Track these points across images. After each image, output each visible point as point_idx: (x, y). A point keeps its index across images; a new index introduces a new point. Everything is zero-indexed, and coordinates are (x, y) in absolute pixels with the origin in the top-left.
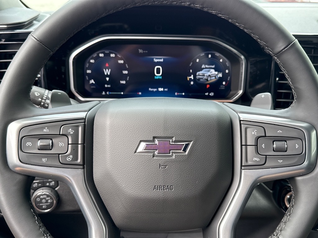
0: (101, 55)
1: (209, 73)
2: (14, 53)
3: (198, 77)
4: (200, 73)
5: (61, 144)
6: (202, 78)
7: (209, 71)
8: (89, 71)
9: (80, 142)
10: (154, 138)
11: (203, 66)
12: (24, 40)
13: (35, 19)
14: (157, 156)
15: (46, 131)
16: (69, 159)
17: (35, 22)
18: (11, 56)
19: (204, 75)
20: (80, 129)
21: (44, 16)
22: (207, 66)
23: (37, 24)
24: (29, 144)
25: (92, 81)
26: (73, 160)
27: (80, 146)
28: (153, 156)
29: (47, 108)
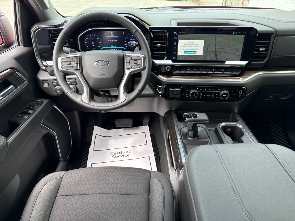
0: (90, 36)
1: (133, 43)
2: (58, 36)
3: (128, 44)
4: (129, 42)
5: (73, 64)
6: (130, 45)
7: (133, 42)
8: (86, 43)
9: (78, 63)
10: (99, 61)
11: (130, 40)
12: (61, 31)
13: (65, 22)
14: (100, 66)
15: (68, 60)
16: (76, 68)
17: (65, 23)
18: (57, 37)
19: (131, 44)
20: (78, 59)
21: (68, 21)
22: (132, 40)
23: (66, 24)
24: (64, 63)
25: (88, 47)
26: (77, 68)
27: (78, 64)
28: (99, 66)
29: (68, 54)
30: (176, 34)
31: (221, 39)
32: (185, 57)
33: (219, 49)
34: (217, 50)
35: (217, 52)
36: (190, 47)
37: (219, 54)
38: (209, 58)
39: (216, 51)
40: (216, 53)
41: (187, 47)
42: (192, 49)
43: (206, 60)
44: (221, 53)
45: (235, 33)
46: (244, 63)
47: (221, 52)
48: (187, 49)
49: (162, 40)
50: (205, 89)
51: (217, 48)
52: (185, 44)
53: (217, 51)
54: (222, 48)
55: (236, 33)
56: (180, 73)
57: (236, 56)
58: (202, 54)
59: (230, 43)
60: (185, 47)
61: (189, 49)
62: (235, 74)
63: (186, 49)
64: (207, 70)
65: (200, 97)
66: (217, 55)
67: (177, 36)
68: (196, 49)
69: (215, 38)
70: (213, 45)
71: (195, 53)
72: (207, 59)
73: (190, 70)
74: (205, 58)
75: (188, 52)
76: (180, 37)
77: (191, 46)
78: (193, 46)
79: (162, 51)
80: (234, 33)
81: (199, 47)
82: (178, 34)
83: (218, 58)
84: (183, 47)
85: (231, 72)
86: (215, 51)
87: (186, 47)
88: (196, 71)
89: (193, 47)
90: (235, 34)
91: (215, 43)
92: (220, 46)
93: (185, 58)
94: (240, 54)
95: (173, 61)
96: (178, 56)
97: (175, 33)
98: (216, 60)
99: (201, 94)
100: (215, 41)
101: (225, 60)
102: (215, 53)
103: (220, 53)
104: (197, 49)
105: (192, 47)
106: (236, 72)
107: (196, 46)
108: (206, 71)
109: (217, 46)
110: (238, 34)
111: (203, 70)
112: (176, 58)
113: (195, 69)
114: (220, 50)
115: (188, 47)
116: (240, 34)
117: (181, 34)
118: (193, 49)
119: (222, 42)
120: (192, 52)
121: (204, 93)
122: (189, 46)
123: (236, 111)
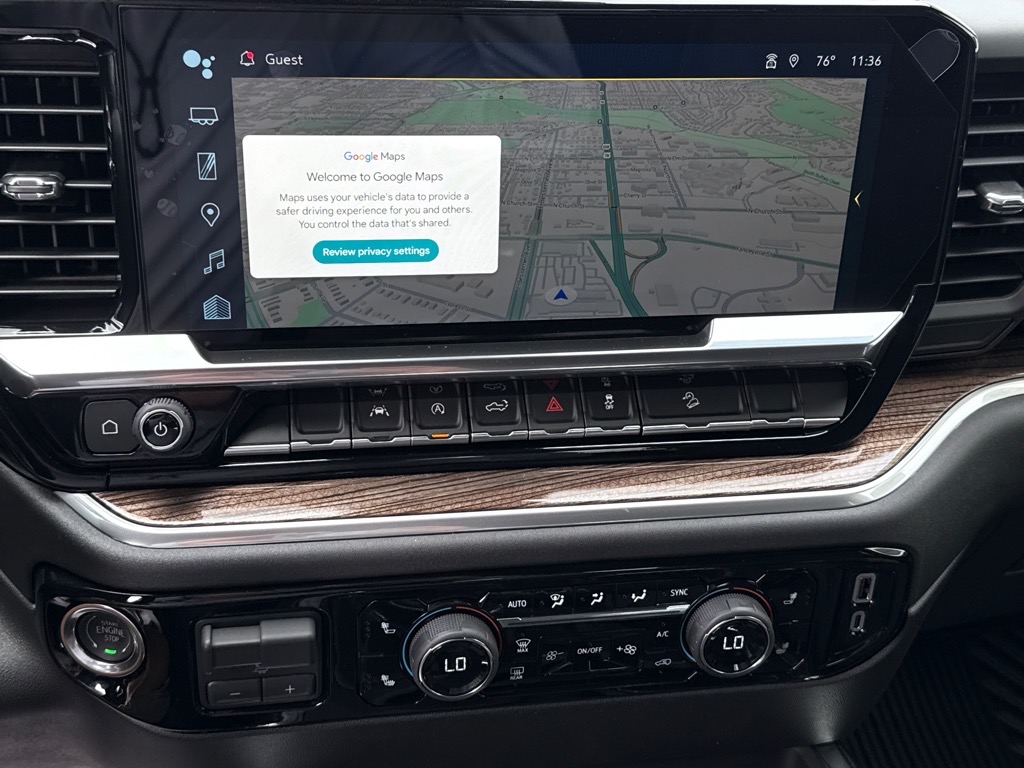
30: (207, 74)
31: (661, 122)
32: (330, 298)
33: (647, 212)
34: (629, 220)
35: (628, 245)
36: (367, 204)
37: (649, 259)
38: (561, 295)
39: (617, 237)
40: (620, 254)
41: (337, 205)
42: (389, 217)
43: (532, 314)
44: (663, 250)
45: (782, 61)
46: (870, 327)
47: (661, 241)
48: (343, 218)
49: (61, 129)
50: (558, 600)
51: (622, 201)
52: (311, 177)
53: (625, 231)
54: (671, 202)
55: (794, 59)
56: (292, 454)
57: (801, 271)
58: (490, 265)
59: (744, 156)
60: (317, 205)
61: (361, 218)
62: (799, 430)
63: (325, 218)
64: (554, 405)
65: (518, 674)
66: (631, 264)
67: (219, 94)
68: (430, 217)
69: (605, 109)
70: (592, 176)
71: (424, 252)
72: (543, 307)
73: (394, 416)
74: (521, 296)
75: (356, 250)
76: (254, 100)
77: (373, 187)
78: (393, 188)
79: (75, 238)
80: (772, 58)
81: (456, 204)
82: (226, 70)
83: (640, 290)
84: (300, 206)
85: (763, 412)
86: (608, 230)
87: (324, 205)
88: (447, 423)
89: (400, 197)
90: (783, 70)
91: (610, 162)
92: (653, 186)
93: (327, 305)
94: (828, 245)
95: (210, 342)
96: (252, 289)
97: (191, 58)
98: (627, 314)
99: (523, 646)
100: (607, 138)
101: (701, 312)
102: (606, 247)
103: (653, 248)
104: (442, 217)
105: (386, 204)
106: (806, 409)
107: (425, 187)
108: (540, 422)
109: (622, 188)
110: (808, 69)
111: (511, 410)
112: (240, 310)
113: (438, 408)
114: (658, 225)
115: (352, 204)
116: (823, 72)
117: (262, 71)
118: (401, 217)
119: (664, 145)
120: (390, 249)
121: (543, 638)
122: (359, 187)
123: (826, 736)
